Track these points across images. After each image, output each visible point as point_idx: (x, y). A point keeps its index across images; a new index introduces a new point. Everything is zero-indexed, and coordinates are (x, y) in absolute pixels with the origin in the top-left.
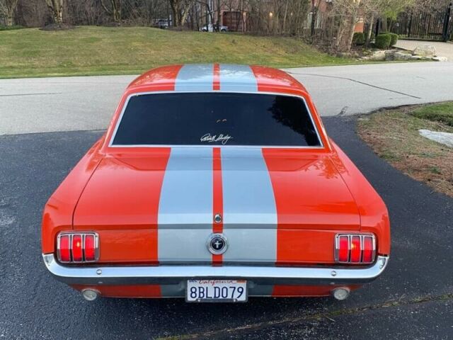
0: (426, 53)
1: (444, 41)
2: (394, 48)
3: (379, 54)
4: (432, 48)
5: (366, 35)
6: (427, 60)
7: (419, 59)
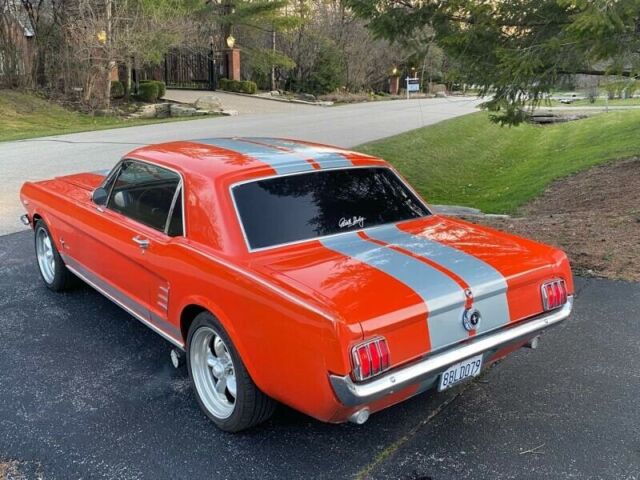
0: (211, 105)
1: (212, 89)
2: (164, 100)
3: (149, 109)
4: (217, 99)
5: (125, 84)
6: (216, 114)
7: (205, 114)
